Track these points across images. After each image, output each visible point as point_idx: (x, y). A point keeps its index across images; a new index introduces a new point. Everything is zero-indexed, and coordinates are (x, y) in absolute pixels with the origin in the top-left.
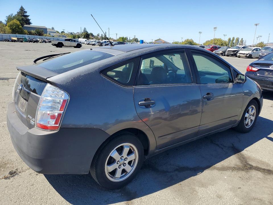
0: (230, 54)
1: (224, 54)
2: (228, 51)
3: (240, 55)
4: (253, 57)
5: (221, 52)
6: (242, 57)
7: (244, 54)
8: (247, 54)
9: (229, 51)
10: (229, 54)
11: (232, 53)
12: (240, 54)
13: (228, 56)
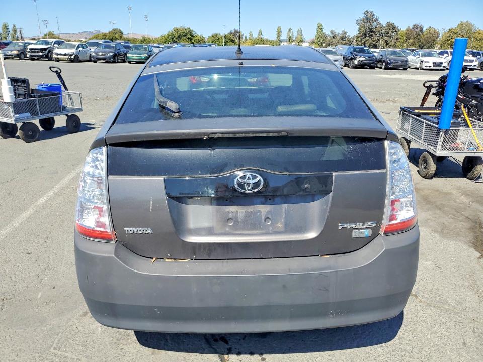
0: (37, 56)
1: (22, 56)
2: (31, 49)
3: (59, 57)
4: (80, 59)
5: (15, 52)
6: (64, 61)
7: (65, 55)
8: (71, 55)
9: (33, 51)
10: (34, 56)
11: (41, 54)
12: (58, 54)
13: (33, 59)
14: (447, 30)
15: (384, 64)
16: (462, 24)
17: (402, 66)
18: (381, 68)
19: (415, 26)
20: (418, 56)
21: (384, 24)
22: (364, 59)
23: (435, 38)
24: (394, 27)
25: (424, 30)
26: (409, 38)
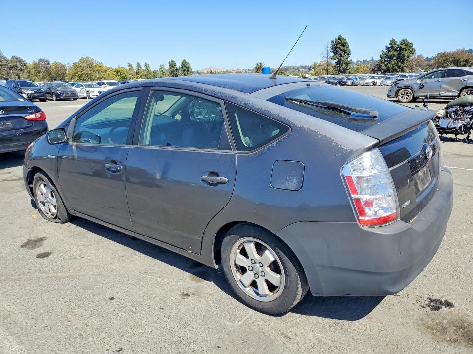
14: (72, 64)
15: (54, 96)
16: (82, 59)
17: (71, 97)
18: (52, 100)
19: (40, 60)
20: (82, 87)
21: (10, 59)
22: (33, 92)
23: (63, 71)
24: (21, 61)
25: (51, 64)
26: (39, 72)
